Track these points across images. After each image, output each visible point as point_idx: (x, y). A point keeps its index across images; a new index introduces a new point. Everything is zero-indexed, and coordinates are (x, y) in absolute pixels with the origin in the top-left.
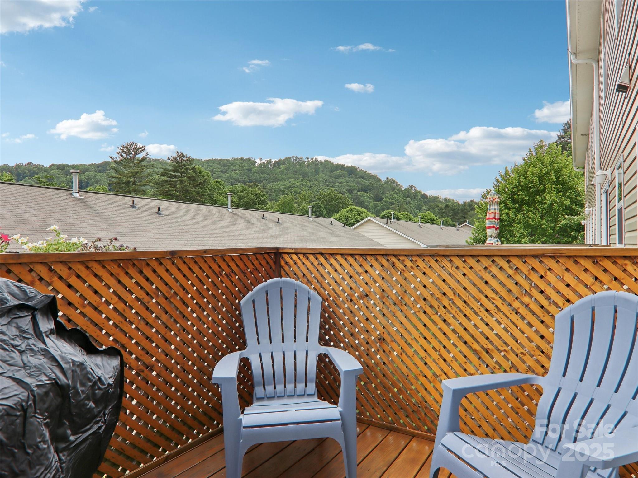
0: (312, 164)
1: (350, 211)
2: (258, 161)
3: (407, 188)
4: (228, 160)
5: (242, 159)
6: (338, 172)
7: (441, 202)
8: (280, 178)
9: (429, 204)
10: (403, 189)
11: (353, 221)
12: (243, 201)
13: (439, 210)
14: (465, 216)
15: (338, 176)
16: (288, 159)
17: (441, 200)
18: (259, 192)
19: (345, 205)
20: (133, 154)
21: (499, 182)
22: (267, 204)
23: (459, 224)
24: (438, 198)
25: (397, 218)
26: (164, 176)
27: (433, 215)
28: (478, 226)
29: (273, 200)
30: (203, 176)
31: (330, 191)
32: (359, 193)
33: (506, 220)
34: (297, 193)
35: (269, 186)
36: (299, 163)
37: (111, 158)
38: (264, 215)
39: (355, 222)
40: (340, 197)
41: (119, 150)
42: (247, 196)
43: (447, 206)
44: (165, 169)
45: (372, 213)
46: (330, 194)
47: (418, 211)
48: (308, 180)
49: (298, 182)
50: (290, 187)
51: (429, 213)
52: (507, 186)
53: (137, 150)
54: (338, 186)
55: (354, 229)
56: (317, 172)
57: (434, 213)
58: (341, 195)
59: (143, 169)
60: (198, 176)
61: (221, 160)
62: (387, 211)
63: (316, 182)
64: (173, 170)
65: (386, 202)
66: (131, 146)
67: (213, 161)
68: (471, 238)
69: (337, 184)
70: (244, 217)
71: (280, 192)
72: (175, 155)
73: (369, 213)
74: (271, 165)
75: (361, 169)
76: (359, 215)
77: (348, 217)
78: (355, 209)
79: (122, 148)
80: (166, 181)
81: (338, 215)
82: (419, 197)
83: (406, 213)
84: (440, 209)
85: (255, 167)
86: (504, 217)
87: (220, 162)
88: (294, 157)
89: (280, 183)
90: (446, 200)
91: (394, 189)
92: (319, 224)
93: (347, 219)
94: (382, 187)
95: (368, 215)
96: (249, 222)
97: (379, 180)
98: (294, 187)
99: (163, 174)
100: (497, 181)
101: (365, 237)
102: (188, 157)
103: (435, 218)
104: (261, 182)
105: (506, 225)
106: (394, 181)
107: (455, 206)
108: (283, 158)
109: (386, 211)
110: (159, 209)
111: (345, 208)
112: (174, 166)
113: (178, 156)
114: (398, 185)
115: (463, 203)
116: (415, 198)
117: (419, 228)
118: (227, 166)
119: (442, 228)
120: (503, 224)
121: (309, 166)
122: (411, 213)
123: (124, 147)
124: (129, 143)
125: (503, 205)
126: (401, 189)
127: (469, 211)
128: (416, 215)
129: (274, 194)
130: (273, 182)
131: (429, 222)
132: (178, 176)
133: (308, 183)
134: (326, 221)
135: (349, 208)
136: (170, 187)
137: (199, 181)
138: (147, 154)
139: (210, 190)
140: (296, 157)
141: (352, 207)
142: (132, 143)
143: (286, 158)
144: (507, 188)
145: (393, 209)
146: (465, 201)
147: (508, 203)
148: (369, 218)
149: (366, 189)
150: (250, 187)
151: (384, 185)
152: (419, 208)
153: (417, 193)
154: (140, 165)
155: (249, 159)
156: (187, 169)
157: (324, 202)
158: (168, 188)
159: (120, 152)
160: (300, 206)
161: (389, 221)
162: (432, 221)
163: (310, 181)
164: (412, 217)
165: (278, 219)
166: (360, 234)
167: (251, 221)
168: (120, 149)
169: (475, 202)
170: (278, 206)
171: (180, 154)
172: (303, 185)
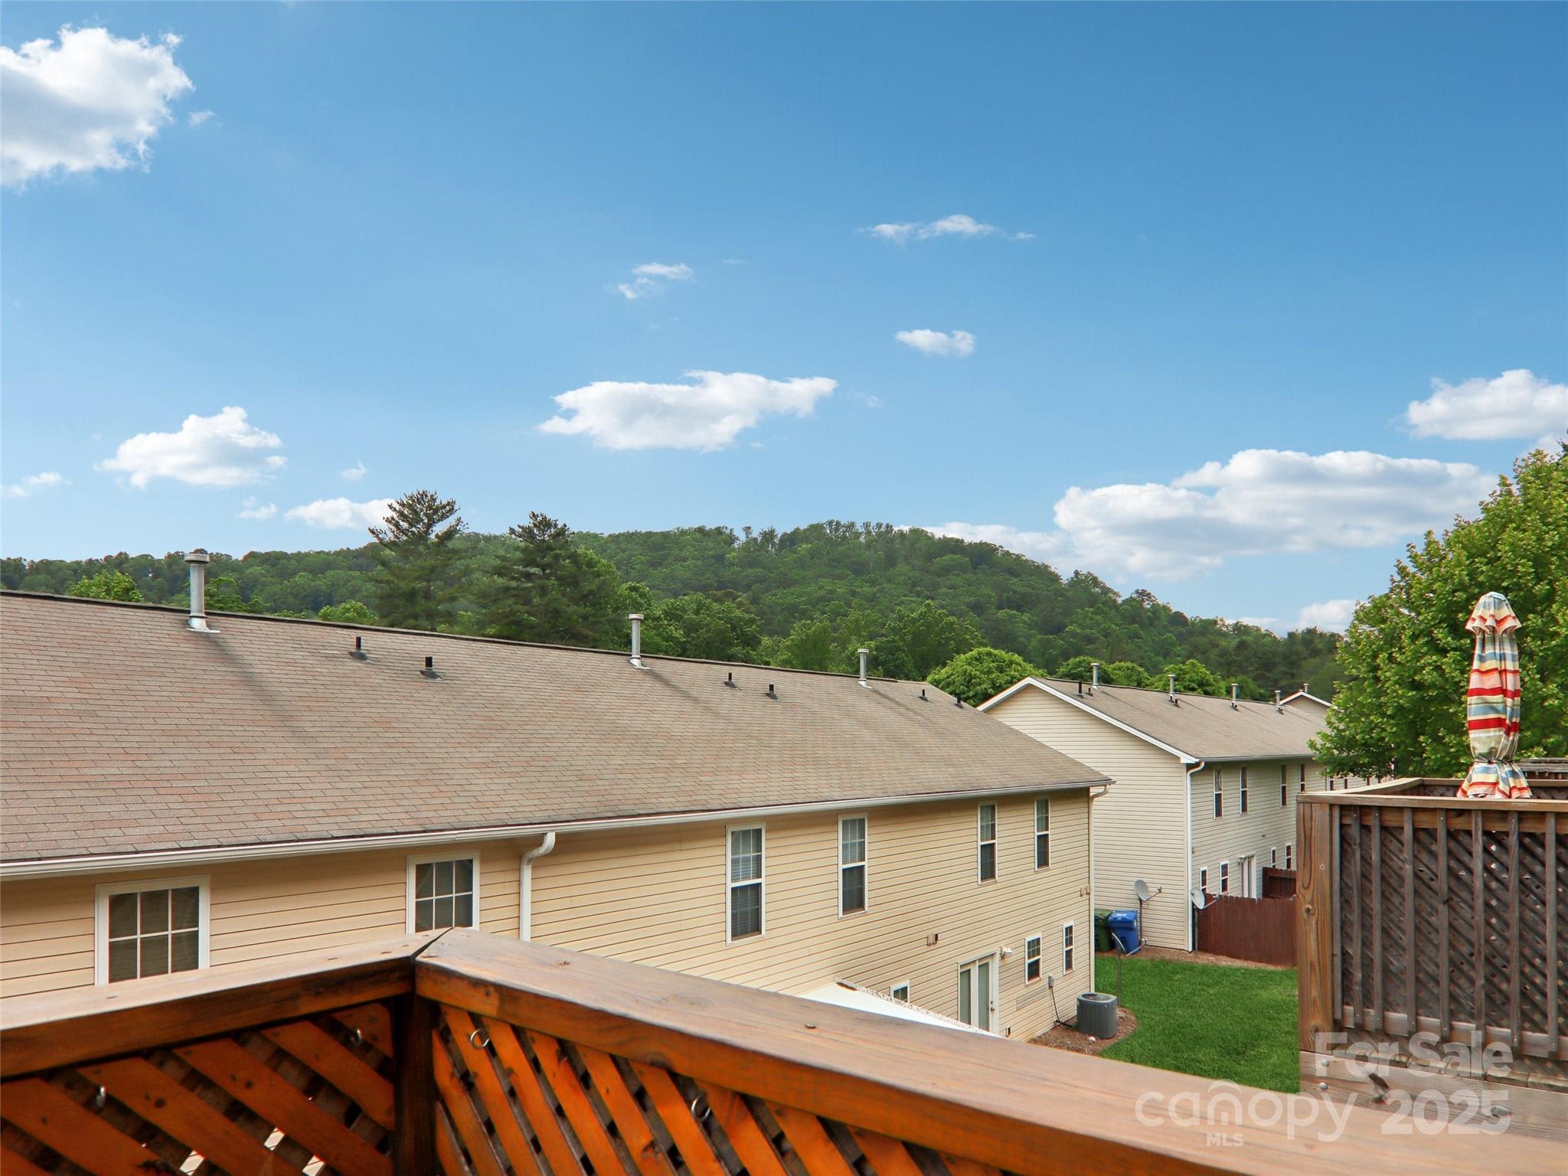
0: (876, 541)
1: (977, 659)
2: (742, 537)
3: (1131, 599)
4: (665, 535)
5: (701, 530)
6: (945, 558)
7: (1225, 635)
8: (796, 577)
9: (1192, 639)
10: (1120, 601)
11: (984, 686)
12: (698, 637)
13: (1221, 656)
14: (1294, 671)
15: (946, 571)
16: (816, 529)
17: (1224, 629)
18: (738, 613)
19: (962, 647)
20: (426, 521)
21: (1407, 574)
22: (759, 643)
23: (1283, 695)
24: (1215, 622)
25: (1106, 680)
26: (500, 575)
27: (1204, 670)
28: (1346, 701)
29: (776, 633)
30: (598, 575)
31: (924, 609)
32: (1001, 614)
33: (1433, 686)
34: (838, 614)
35: (768, 598)
36: (844, 538)
37: (372, 532)
38: (730, 675)
39: (990, 691)
40: (952, 624)
41: (390, 514)
42: (708, 625)
43: (1242, 645)
44: (503, 559)
45: (1037, 667)
46: (922, 615)
47: (1161, 659)
48: (867, 582)
49: (841, 589)
50: (821, 599)
51: (1193, 665)
52: (1435, 587)
53: (436, 511)
54: (946, 594)
55: (987, 711)
56: (890, 561)
57: (1206, 663)
58: (952, 619)
59: (449, 559)
60: (586, 573)
61: (649, 534)
62: (1078, 659)
63: (889, 586)
64: (523, 560)
65: (1074, 634)
66: (420, 503)
67: (630, 537)
68: (1325, 736)
69: (944, 590)
70: (675, 680)
71: (795, 612)
72: (527, 522)
73: (1029, 667)
74: (774, 545)
75: (1005, 549)
76: (1001, 670)
77: (971, 677)
78: (989, 654)
79: (398, 507)
80: (507, 589)
81: (943, 673)
82: (1164, 621)
83: (1129, 664)
84: (1224, 653)
85: (734, 550)
86: (1428, 676)
87: (647, 540)
88: (830, 523)
89: (797, 589)
90: (1239, 629)
91: (1096, 601)
92: (886, 697)
93: (969, 681)
94: (1062, 595)
95: (1025, 670)
96: (686, 695)
97: (1055, 578)
98: (832, 599)
99: (500, 572)
100: (1402, 571)
101: (1017, 733)
102: (559, 526)
103: (1211, 678)
104: (748, 587)
105: (1432, 699)
106: (1095, 580)
107: (1263, 645)
108: (803, 526)
109: (1072, 661)
110: (429, 662)
111: (964, 653)
112: (525, 550)
113: (535, 525)
114: (1106, 591)
115: (1286, 637)
116: (1151, 624)
117: (1170, 706)
118: (663, 548)
119: (1235, 707)
120: (1423, 698)
121: (869, 545)
122: (1141, 666)
123: (403, 505)
124: (415, 493)
125: (1422, 641)
126: (1115, 601)
127: (1305, 659)
128: (1155, 670)
129: (780, 617)
130: (778, 587)
131: (1193, 689)
132: (534, 574)
133: (867, 589)
134: (907, 689)
135: (974, 652)
136: (515, 603)
137: (587, 586)
138: (459, 520)
139: (615, 610)
140: (838, 523)
141: (982, 649)
142: (424, 494)
143: (812, 526)
144: (1433, 592)
145: (1094, 654)
146: (1292, 630)
147: (1439, 634)
148: (1028, 680)
149: (1020, 604)
150: (718, 600)
151: (1068, 590)
152: (1166, 654)
153: (1159, 611)
154: (442, 548)
155: (718, 529)
156: (557, 557)
157: (909, 637)
158: (509, 606)
159: (395, 516)
160: (844, 648)
161: (1085, 688)
162: (1205, 689)
163: (873, 583)
164: (1146, 675)
165: (771, 687)
166: (1001, 725)
167: (694, 693)
168: (395, 510)
169: (1321, 634)
170: (788, 648)
171: (539, 519)
172: (854, 594)
